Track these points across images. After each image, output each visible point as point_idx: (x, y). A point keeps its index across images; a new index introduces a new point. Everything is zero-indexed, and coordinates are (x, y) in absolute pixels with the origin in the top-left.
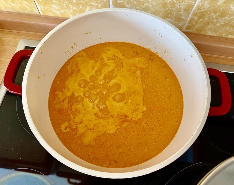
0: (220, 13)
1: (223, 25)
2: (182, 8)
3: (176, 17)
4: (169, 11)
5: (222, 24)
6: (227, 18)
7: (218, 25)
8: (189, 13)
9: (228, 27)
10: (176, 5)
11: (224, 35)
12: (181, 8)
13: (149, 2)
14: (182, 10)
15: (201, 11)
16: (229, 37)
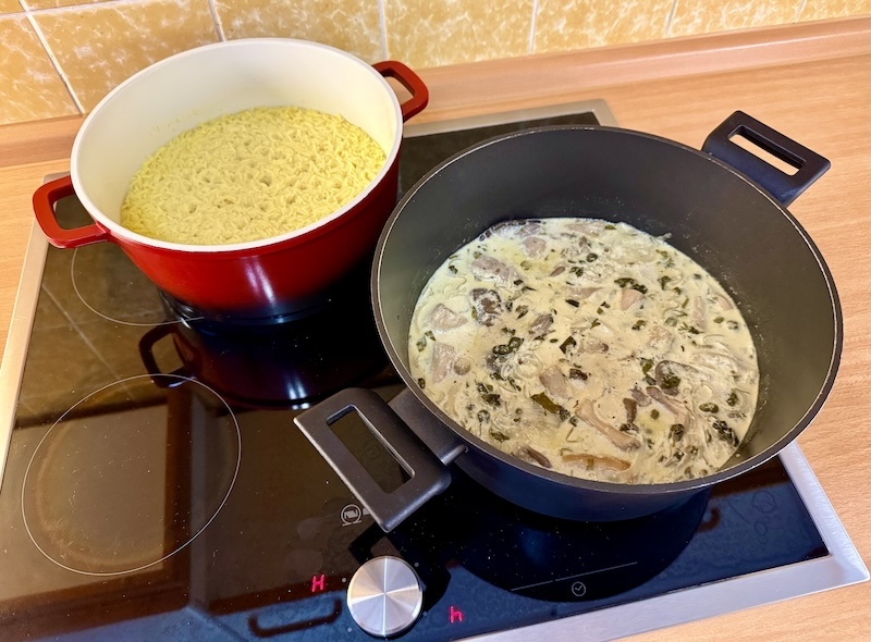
0: (432, 16)
1: (453, 36)
2: (362, 21)
3: (360, 46)
4: (342, 37)
5: (450, 35)
6: (449, 21)
7: (443, 39)
8: (380, 30)
9: (464, 40)
10: (349, 20)
11: (467, 58)
12: (360, 24)
13: (297, 28)
14: (365, 28)
15: (400, 19)
16: (478, 59)
